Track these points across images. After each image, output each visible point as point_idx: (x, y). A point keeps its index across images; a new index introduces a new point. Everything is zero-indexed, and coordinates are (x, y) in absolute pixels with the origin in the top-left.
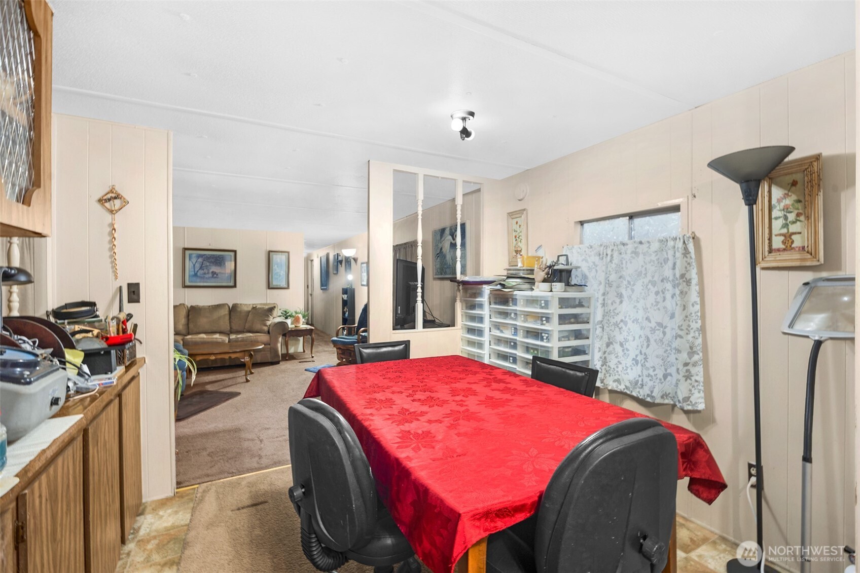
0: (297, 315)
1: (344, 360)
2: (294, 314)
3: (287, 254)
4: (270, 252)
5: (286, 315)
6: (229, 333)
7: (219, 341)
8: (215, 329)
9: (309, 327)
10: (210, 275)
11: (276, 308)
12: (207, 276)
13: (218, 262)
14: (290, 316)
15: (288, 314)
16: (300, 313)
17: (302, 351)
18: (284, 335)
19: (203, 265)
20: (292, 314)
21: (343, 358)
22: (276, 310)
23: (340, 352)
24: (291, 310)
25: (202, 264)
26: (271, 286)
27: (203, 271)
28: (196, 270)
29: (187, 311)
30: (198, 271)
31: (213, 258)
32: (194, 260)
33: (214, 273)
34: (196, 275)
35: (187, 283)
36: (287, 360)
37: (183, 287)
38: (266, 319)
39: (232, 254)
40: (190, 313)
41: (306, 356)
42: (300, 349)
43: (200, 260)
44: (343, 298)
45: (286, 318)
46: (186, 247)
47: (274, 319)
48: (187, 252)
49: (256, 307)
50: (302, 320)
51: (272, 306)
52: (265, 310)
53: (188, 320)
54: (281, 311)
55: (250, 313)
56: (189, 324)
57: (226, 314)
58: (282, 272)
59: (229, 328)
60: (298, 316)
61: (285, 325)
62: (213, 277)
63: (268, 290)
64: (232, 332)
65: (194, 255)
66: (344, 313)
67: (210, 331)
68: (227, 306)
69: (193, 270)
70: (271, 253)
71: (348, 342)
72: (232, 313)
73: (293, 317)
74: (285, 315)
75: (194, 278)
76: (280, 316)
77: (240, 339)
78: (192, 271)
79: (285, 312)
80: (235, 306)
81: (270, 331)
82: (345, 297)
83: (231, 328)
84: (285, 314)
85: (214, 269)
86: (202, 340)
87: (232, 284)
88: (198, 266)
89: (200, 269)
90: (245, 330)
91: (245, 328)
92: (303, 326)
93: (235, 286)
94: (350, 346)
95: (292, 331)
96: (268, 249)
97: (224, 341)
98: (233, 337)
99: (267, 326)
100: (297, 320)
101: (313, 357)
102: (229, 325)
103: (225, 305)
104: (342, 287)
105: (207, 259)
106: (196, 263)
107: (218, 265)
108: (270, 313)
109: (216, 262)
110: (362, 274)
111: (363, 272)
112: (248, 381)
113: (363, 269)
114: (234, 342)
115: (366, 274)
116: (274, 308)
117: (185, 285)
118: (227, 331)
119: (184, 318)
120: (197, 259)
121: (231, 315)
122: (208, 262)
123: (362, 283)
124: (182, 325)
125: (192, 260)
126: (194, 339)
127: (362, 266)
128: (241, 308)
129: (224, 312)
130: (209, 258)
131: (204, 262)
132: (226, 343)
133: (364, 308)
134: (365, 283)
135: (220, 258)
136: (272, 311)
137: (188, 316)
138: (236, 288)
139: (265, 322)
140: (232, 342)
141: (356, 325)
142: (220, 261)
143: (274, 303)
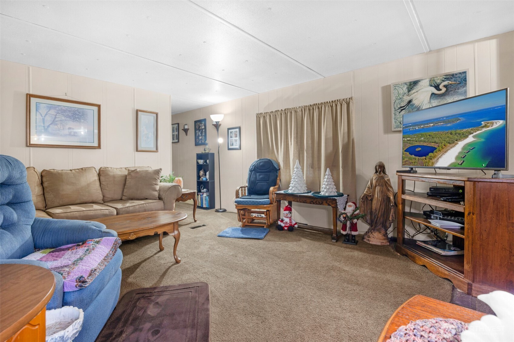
3: (155, 115)
4: (138, 111)
6: (103, 202)
7: (105, 213)
9: (189, 190)
10: (66, 132)
12: (61, 133)
13: (77, 116)
19: (57, 119)
23: (243, 213)
25: (55, 118)
26: (139, 149)
27: (56, 127)
28: (47, 124)
29: (40, 177)
30: (48, 126)
31: (69, 111)
32: (43, 111)
33: (71, 130)
35: (34, 142)
37: (28, 146)
38: (154, 183)
39: (95, 108)
40: (44, 179)
43: (53, 112)
44: (197, 163)
46: (31, 93)
47: (163, 183)
48: (34, 100)
50: (182, 184)
52: (149, 173)
53: (43, 189)
55: (128, 177)
56: (45, 194)
57: (95, 180)
58: (150, 134)
59: (101, 196)
60: (179, 180)
61: (178, 189)
62: (69, 135)
63: (136, 153)
65: (43, 106)
66: (199, 177)
67: (78, 201)
68: (94, 170)
70: (139, 113)
72: (102, 177)
75: (44, 135)
77: (131, 209)
80: (103, 170)
82: (201, 162)
83: (104, 196)
85: (71, 125)
87: (96, 144)
88: (49, 119)
89: (51, 124)
90: (124, 198)
92: (183, 190)
93: (99, 147)
96: (136, 108)
99: (156, 191)
102: (101, 192)
103: (92, 168)
104: (197, 154)
105: (62, 112)
106: (46, 115)
107: (77, 121)
108: (158, 176)
109: (74, 116)
110: (230, 139)
111: (231, 137)
112: (177, 262)
113: (232, 134)
114: (123, 213)
115: (238, 138)
116: (160, 170)
117: (31, 143)
118: (100, 200)
119: (37, 185)
120: (47, 110)
121: (101, 180)
122: (63, 115)
123: (230, 147)
124: (36, 196)
125: (40, 111)
126: (69, 213)
127: (230, 131)
128: (113, 172)
129: (93, 177)
130: (64, 110)
131: (57, 115)
132: (114, 216)
133: (253, 168)
134: (238, 147)
135: (79, 112)
136: (159, 174)
137: (42, 183)
138: (100, 149)
139: (153, 186)
140: (121, 212)
141: (247, 185)
142: (80, 116)
143: (148, 167)
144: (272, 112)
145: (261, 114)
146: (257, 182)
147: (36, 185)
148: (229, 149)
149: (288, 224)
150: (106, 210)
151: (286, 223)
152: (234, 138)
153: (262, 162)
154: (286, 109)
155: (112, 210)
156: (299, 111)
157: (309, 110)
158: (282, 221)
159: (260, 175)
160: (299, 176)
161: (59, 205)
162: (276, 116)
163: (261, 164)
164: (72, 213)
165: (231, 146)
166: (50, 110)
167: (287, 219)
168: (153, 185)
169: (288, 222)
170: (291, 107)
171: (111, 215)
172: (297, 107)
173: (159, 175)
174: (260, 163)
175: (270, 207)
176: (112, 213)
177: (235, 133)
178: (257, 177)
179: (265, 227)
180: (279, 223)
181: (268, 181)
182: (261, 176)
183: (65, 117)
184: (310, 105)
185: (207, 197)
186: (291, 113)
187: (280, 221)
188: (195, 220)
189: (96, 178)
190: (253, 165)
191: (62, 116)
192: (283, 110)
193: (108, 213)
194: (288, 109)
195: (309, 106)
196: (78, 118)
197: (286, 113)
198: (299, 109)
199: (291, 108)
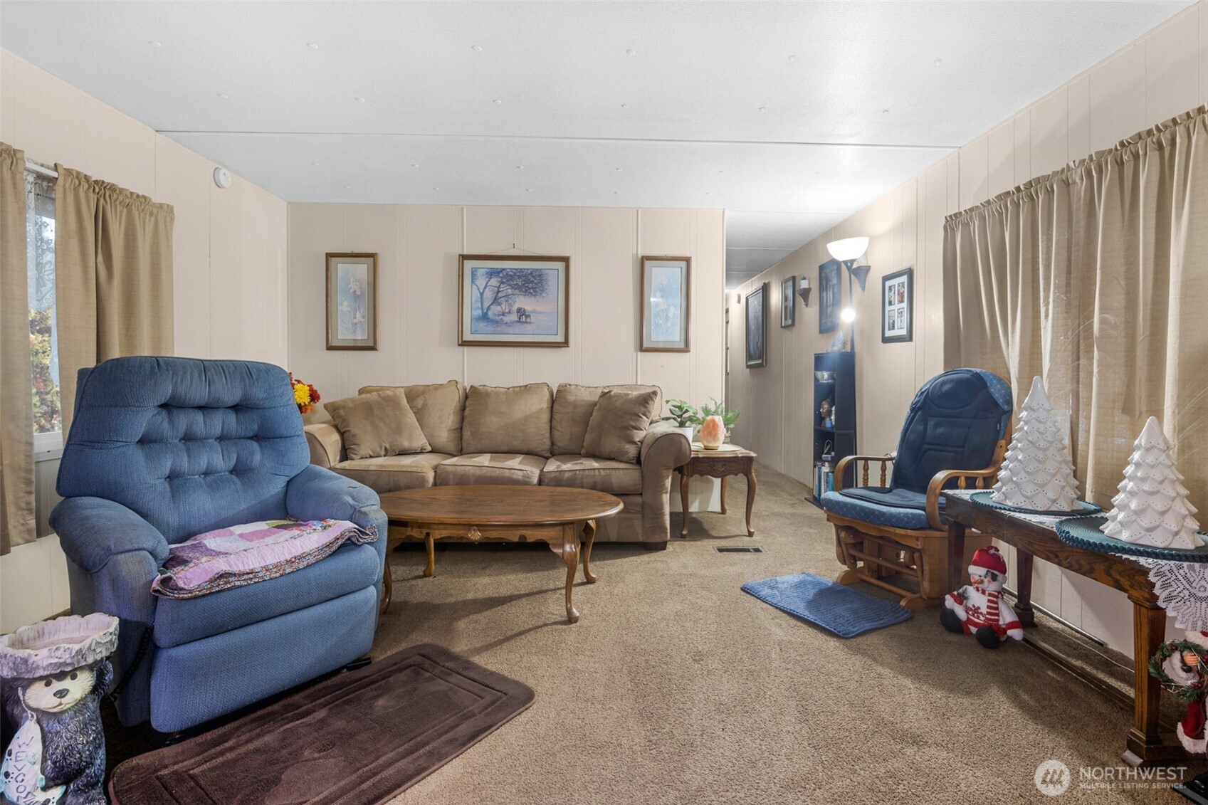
0: (710, 418)
1: (860, 564)
2: (700, 415)
3: (683, 264)
4: (644, 259)
5: (682, 417)
6: (548, 455)
7: (515, 477)
8: (516, 444)
9: (739, 451)
10: (514, 317)
11: (659, 394)
12: (507, 319)
13: (530, 285)
14: (690, 419)
15: (686, 415)
16: (716, 413)
17: (718, 509)
18: (679, 470)
19: (500, 295)
20: (695, 413)
21: (855, 559)
22: (657, 400)
23: (850, 540)
24: (695, 406)
25: (498, 292)
26: (645, 345)
27: (499, 308)
28: (486, 305)
29: (462, 398)
30: (488, 308)
31: (519, 277)
32: (481, 282)
33: (521, 313)
34: (484, 317)
35: (468, 336)
36: (683, 537)
37: (459, 345)
38: (633, 424)
39: (561, 265)
40: (467, 403)
41: (733, 530)
42: (715, 505)
43: (494, 282)
44: (816, 380)
45: (682, 424)
46: (465, 253)
47: (653, 425)
48: (469, 264)
49: (610, 392)
50: (722, 432)
51: (649, 390)
52: (630, 401)
53: (462, 419)
54: (669, 406)
55: (596, 408)
56: (464, 428)
57: (542, 409)
58: (672, 309)
59: (547, 442)
60: (713, 421)
61: (680, 443)
62: (519, 321)
63: (639, 353)
64: (553, 453)
65: (481, 272)
66: (819, 419)
67: (505, 448)
68: (546, 390)
69: (479, 305)
70: (647, 263)
71: (892, 515)
72: (556, 406)
73: (701, 422)
74: (680, 416)
75: (482, 325)
76: (667, 419)
77: (567, 475)
78: (476, 309)
79: (680, 408)
80: (563, 390)
81: (643, 458)
82: (825, 377)
83: (553, 443)
84: (680, 413)
85: (523, 302)
86: (478, 472)
87: (560, 338)
88: (489, 295)
89: (493, 303)
90: (583, 451)
91: (583, 447)
92: (724, 448)
93: (566, 343)
94: (899, 531)
95: (696, 459)
96: (641, 252)
97: (529, 477)
98: (552, 466)
99: (634, 442)
100: (710, 430)
101: (751, 534)
102: (548, 435)
103: (542, 385)
104: (815, 354)
105: (508, 281)
106: (485, 288)
107: (531, 293)
108: (643, 409)
109: (527, 285)
110: (888, 308)
111: (890, 303)
112: (571, 620)
113: (892, 294)
114: (550, 484)
115: (905, 305)
116: (652, 395)
117: (464, 339)
118: (543, 451)
119: (453, 413)
120: (487, 280)
121: (554, 410)
122: (509, 285)
123: (888, 334)
124: (448, 431)
125: (477, 283)
126: (460, 467)
127: (888, 284)
128: (576, 396)
129: (540, 403)
130: (511, 276)
131: (501, 286)
132: (531, 485)
133: (919, 401)
134: (904, 332)
135: (534, 277)
136: (648, 403)
137: (463, 409)
138: (568, 347)
139: (629, 432)
140: (546, 480)
141: (894, 454)
142: (536, 284)
143: (654, 386)
144: (988, 202)
145: (956, 217)
146: (927, 446)
147: (452, 411)
148: (886, 340)
149: (982, 618)
150: (519, 472)
151: (976, 610)
152: (897, 306)
153: (951, 381)
154: (1030, 182)
155: (530, 474)
156: (1078, 181)
157: (1120, 164)
158: (961, 599)
159: (936, 426)
160: (1031, 442)
161: (476, 451)
162: (1000, 214)
163: (946, 388)
164: (463, 468)
165: (889, 330)
166: (490, 278)
167: (979, 594)
168: (630, 430)
169: (984, 610)
170: (1048, 172)
171: (525, 483)
172: (1072, 165)
173: (648, 406)
174: (943, 383)
175: (920, 539)
176: (527, 479)
177: (898, 291)
178: (929, 432)
179: (903, 603)
180: (949, 602)
181: (961, 449)
182: (940, 430)
183: (513, 288)
184: (1122, 144)
185: (830, 474)
186: (1050, 192)
187: (953, 596)
188: (749, 531)
189: (545, 405)
190: (923, 390)
191: (508, 287)
192: (1022, 187)
193: (520, 478)
194: (1038, 180)
195: (1116, 149)
196: (532, 288)
197: (1032, 199)
198: (1079, 171)
199: (1051, 173)
